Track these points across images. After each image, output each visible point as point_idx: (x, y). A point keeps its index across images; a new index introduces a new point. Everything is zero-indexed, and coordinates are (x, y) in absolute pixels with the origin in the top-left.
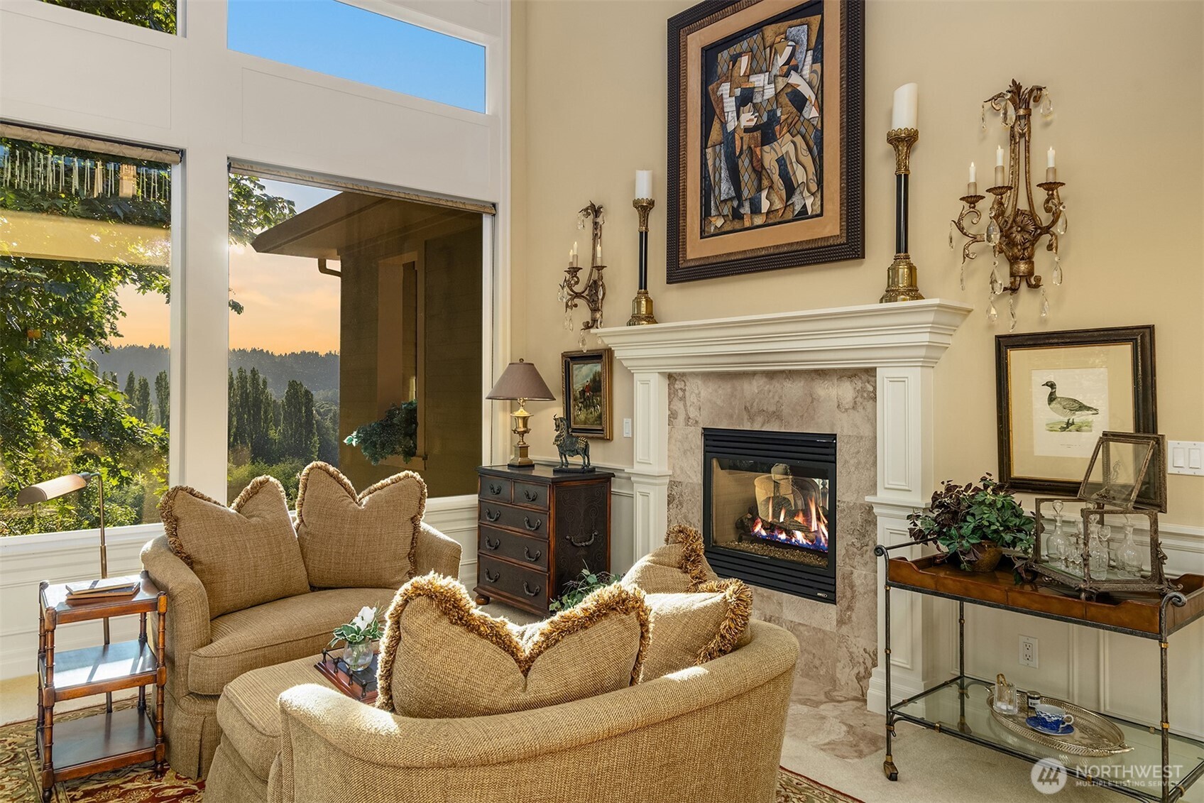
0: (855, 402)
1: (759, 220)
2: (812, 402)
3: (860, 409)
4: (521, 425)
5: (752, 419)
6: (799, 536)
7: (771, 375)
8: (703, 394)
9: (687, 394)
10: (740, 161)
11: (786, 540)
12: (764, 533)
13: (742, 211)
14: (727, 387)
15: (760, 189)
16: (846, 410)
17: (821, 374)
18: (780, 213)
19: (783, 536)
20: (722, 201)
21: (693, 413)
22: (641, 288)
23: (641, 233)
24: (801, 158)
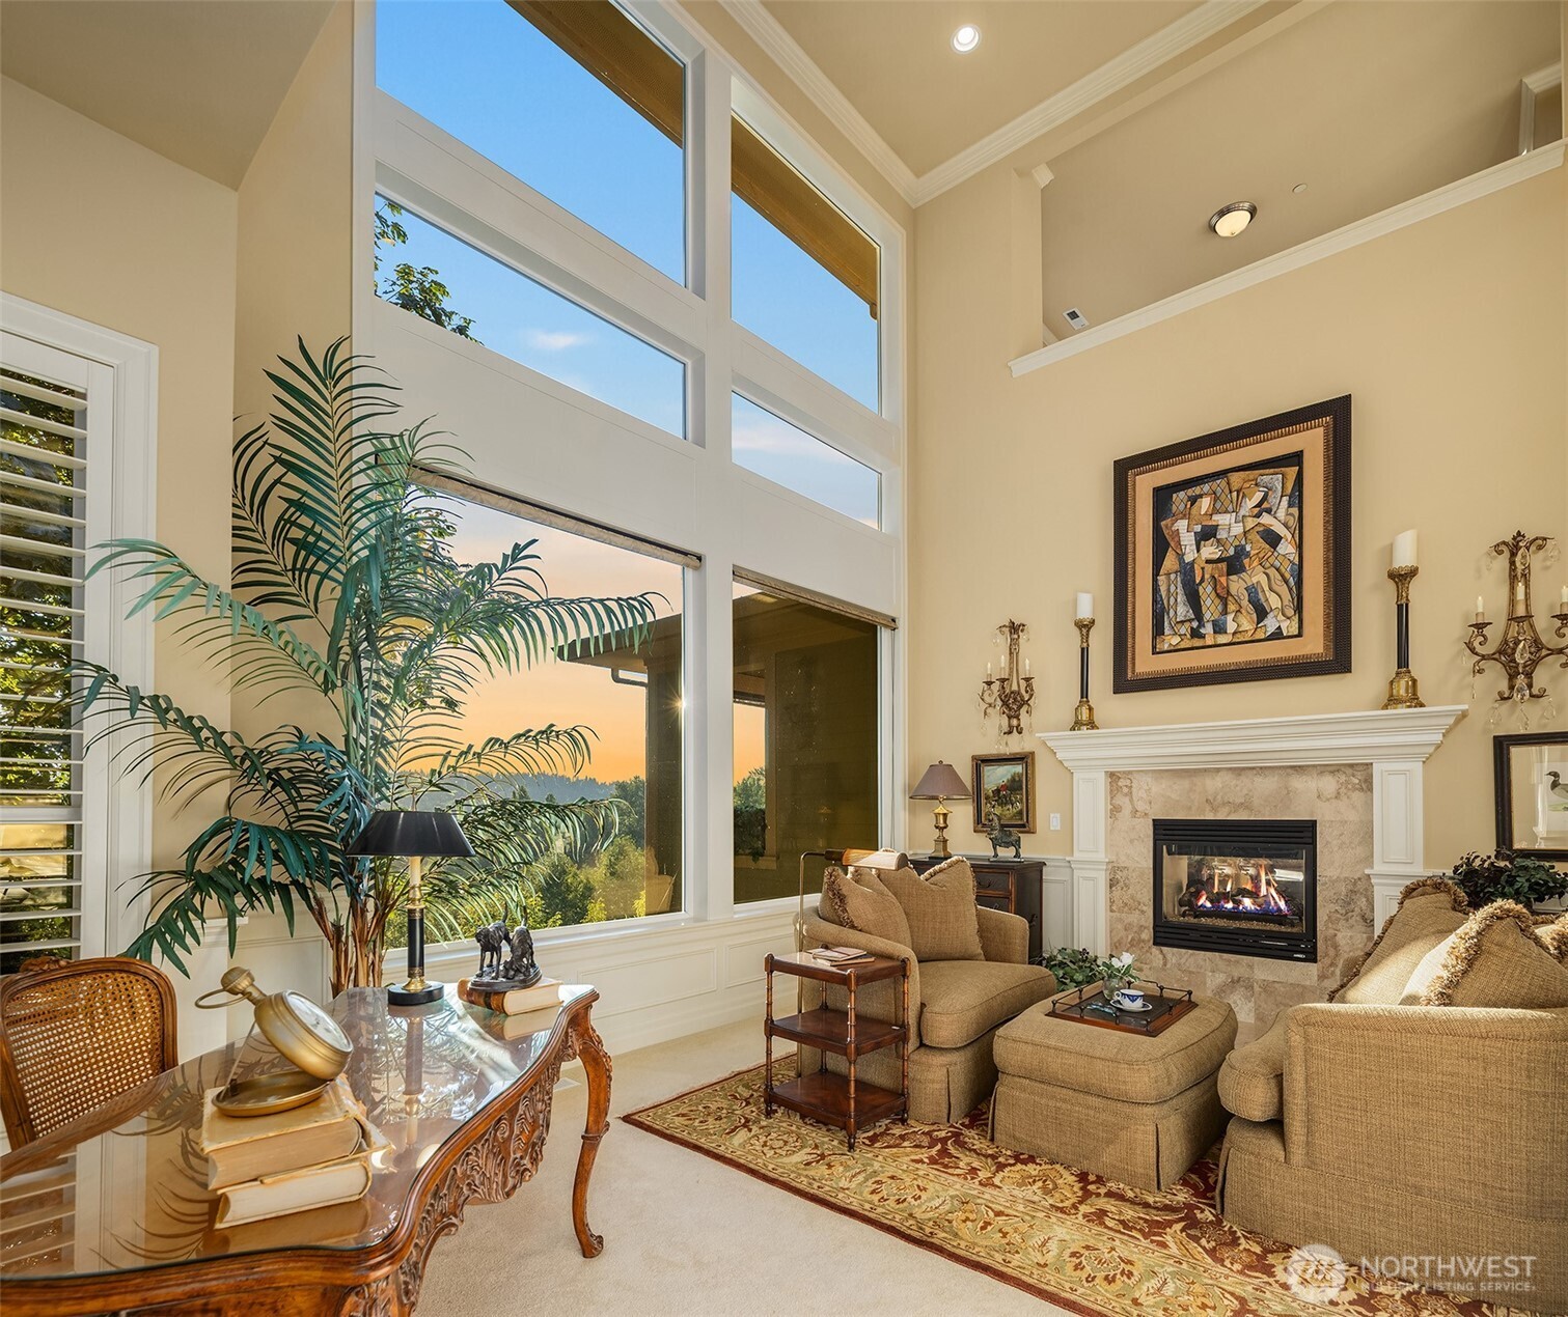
0: (1338, 793)
1: (1222, 639)
2: (1288, 793)
3: (1345, 798)
4: (942, 821)
5: (1214, 810)
6: (1248, 903)
7: (1238, 772)
8: (1154, 789)
9: (1134, 790)
10: (1200, 587)
11: (1233, 908)
12: (1208, 905)
13: (1202, 631)
14: (1186, 783)
15: (1225, 612)
16: (1328, 800)
17: (1299, 769)
18: (1250, 633)
19: (1230, 905)
20: (1178, 623)
21: (1141, 806)
22: (1082, 697)
23: (1083, 649)
24: (1275, 587)
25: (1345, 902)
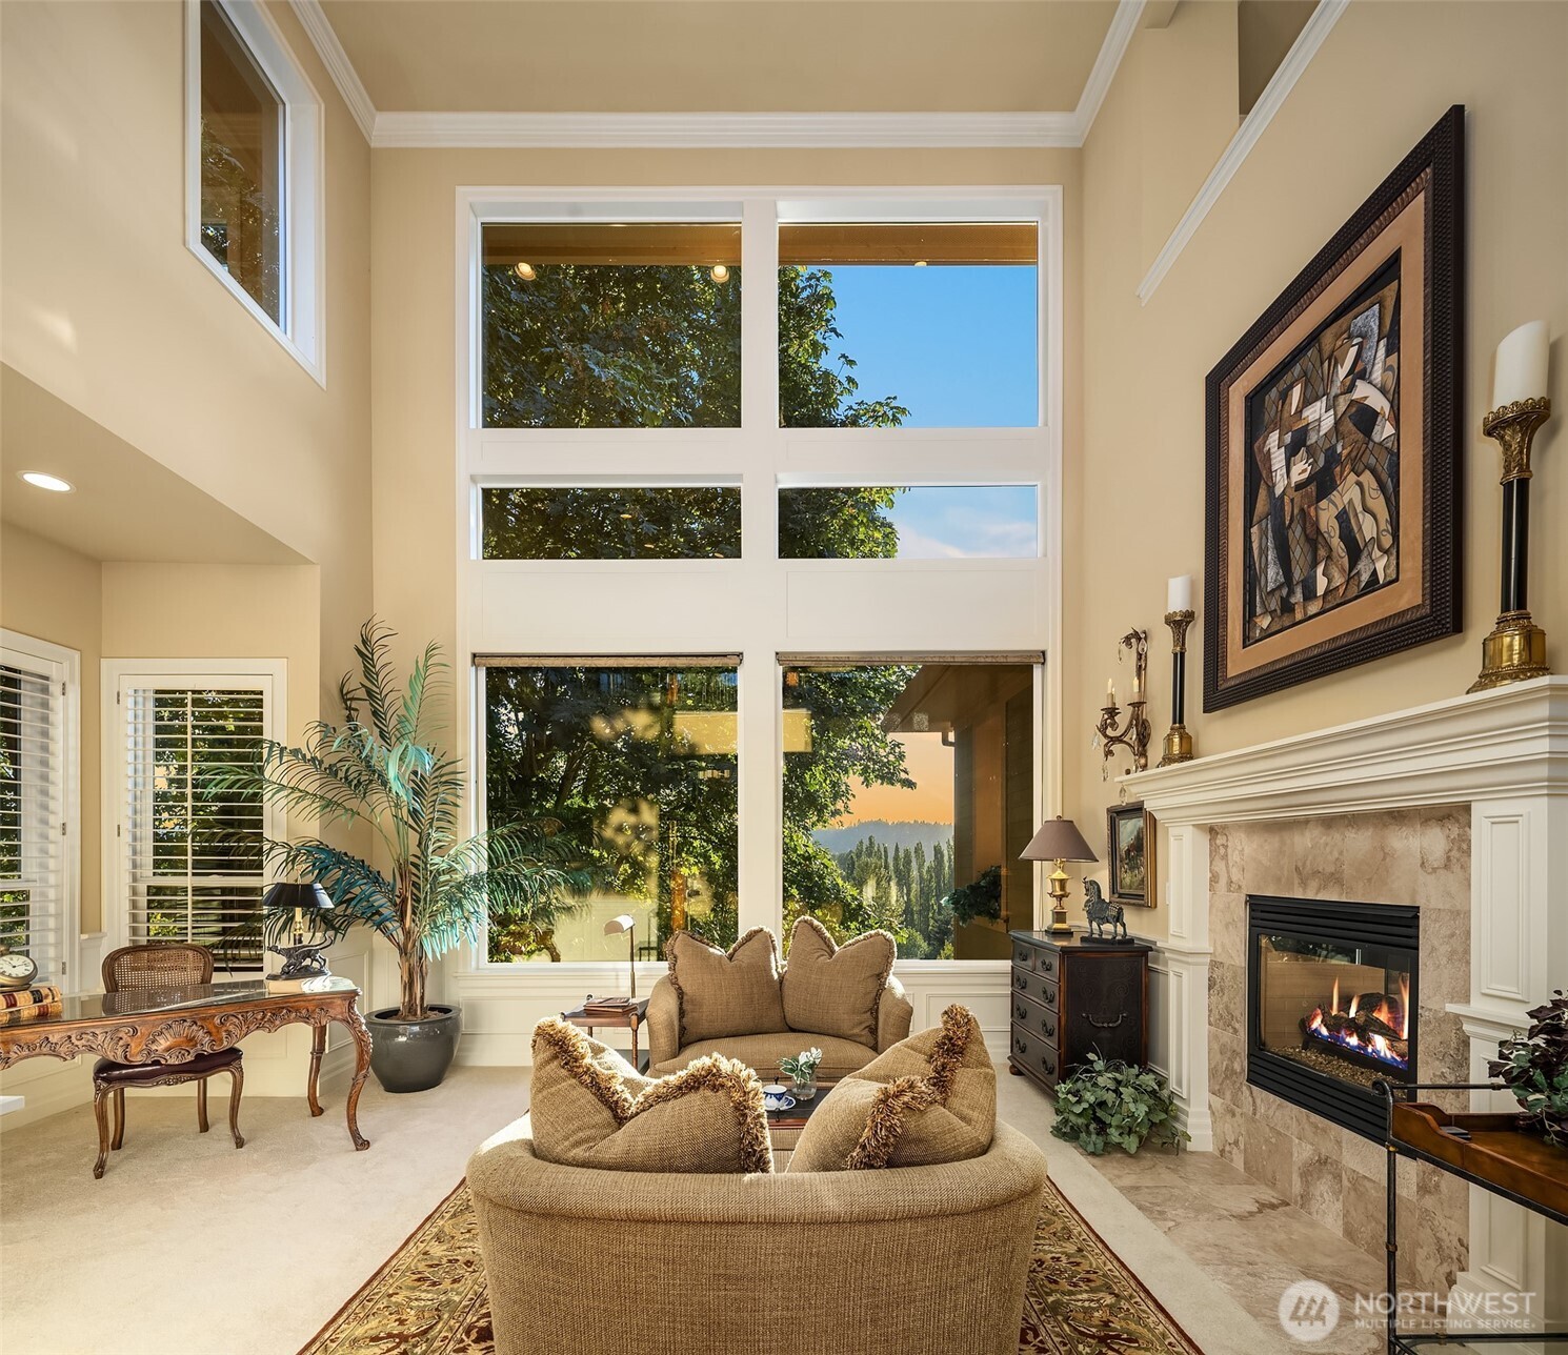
0: (1448, 858)
1: (1313, 608)
2: (1384, 859)
3: (1456, 868)
4: (1058, 889)
5: (1304, 883)
7: (1329, 822)
8: (1246, 851)
9: (1229, 850)
10: (1290, 532)
11: (1359, 1047)
12: (1324, 1032)
13: (1293, 600)
14: (1273, 841)
15: (1315, 564)
16: (1434, 870)
17: (1398, 817)
18: (1341, 591)
19: (1353, 1041)
20: (1268, 593)
21: (1236, 876)
22: (1174, 722)
23: (1175, 655)
24: (1370, 503)
25: (1455, 1061)
